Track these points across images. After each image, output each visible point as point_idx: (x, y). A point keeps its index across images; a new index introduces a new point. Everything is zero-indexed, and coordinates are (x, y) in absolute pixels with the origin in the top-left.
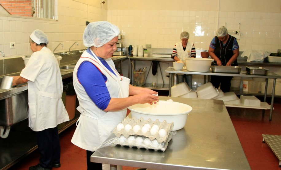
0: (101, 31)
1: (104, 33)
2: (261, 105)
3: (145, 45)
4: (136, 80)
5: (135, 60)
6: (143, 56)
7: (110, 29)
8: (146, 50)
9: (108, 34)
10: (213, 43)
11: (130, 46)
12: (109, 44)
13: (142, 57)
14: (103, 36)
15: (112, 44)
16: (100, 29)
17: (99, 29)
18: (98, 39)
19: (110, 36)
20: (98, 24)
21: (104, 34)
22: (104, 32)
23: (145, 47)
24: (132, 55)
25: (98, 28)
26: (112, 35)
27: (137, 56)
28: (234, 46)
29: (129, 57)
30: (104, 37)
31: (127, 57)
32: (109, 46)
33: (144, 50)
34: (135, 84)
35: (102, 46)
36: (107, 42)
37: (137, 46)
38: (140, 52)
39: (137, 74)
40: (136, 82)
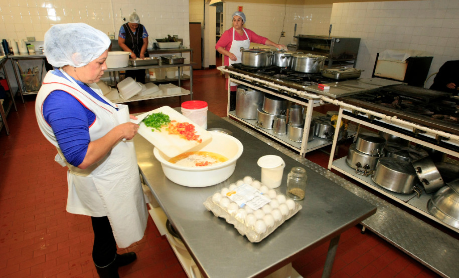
0: (81, 41)
1: (88, 44)
2: (182, 91)
3: (26, 38)
4: (28, 85)
5: (17, 59)
6: (28, 52)
7: (96, 38)
8: (30, 44)
9: (94, 46)
10: (122, 32)
11: (3, 40)
12: (97, 62)
13: (27, 55)
14: (87, 50)
15: (101, 61)
16: (80, 38)
17: (76, 37)
18: (78, 54)
19: (98, 49)
20: (73, 29)
21: (89, 47)
22: (87, 42)
23: (26, 41)
24: (12, 53)
25: (75, 35)
26: (102, 48)
27: (19, 53)
28: (143, 34)
29: (9, 56)
30: (89, 52)
31: (7, 57)
32: (97, 65)
33: (27, 45)
34: (29, 89)
35: (86, 65)
36: (94, 59)
37: (14, 40)
38: (22, 47)
39: (28, 76)
40: (30, 87)
